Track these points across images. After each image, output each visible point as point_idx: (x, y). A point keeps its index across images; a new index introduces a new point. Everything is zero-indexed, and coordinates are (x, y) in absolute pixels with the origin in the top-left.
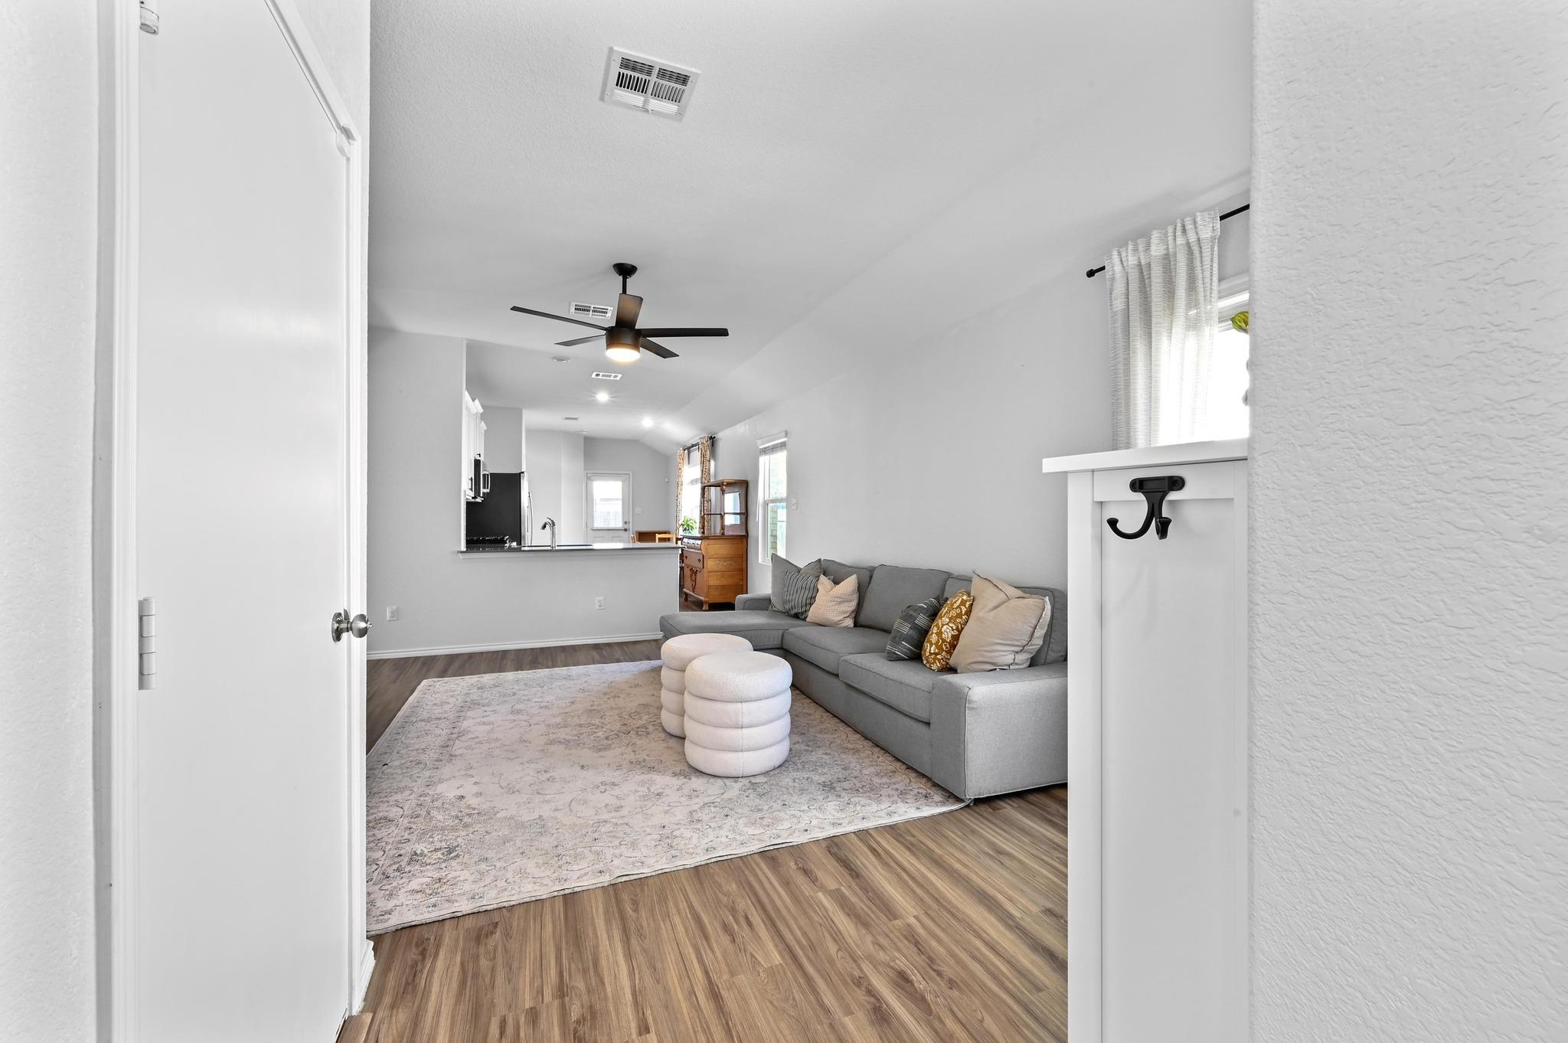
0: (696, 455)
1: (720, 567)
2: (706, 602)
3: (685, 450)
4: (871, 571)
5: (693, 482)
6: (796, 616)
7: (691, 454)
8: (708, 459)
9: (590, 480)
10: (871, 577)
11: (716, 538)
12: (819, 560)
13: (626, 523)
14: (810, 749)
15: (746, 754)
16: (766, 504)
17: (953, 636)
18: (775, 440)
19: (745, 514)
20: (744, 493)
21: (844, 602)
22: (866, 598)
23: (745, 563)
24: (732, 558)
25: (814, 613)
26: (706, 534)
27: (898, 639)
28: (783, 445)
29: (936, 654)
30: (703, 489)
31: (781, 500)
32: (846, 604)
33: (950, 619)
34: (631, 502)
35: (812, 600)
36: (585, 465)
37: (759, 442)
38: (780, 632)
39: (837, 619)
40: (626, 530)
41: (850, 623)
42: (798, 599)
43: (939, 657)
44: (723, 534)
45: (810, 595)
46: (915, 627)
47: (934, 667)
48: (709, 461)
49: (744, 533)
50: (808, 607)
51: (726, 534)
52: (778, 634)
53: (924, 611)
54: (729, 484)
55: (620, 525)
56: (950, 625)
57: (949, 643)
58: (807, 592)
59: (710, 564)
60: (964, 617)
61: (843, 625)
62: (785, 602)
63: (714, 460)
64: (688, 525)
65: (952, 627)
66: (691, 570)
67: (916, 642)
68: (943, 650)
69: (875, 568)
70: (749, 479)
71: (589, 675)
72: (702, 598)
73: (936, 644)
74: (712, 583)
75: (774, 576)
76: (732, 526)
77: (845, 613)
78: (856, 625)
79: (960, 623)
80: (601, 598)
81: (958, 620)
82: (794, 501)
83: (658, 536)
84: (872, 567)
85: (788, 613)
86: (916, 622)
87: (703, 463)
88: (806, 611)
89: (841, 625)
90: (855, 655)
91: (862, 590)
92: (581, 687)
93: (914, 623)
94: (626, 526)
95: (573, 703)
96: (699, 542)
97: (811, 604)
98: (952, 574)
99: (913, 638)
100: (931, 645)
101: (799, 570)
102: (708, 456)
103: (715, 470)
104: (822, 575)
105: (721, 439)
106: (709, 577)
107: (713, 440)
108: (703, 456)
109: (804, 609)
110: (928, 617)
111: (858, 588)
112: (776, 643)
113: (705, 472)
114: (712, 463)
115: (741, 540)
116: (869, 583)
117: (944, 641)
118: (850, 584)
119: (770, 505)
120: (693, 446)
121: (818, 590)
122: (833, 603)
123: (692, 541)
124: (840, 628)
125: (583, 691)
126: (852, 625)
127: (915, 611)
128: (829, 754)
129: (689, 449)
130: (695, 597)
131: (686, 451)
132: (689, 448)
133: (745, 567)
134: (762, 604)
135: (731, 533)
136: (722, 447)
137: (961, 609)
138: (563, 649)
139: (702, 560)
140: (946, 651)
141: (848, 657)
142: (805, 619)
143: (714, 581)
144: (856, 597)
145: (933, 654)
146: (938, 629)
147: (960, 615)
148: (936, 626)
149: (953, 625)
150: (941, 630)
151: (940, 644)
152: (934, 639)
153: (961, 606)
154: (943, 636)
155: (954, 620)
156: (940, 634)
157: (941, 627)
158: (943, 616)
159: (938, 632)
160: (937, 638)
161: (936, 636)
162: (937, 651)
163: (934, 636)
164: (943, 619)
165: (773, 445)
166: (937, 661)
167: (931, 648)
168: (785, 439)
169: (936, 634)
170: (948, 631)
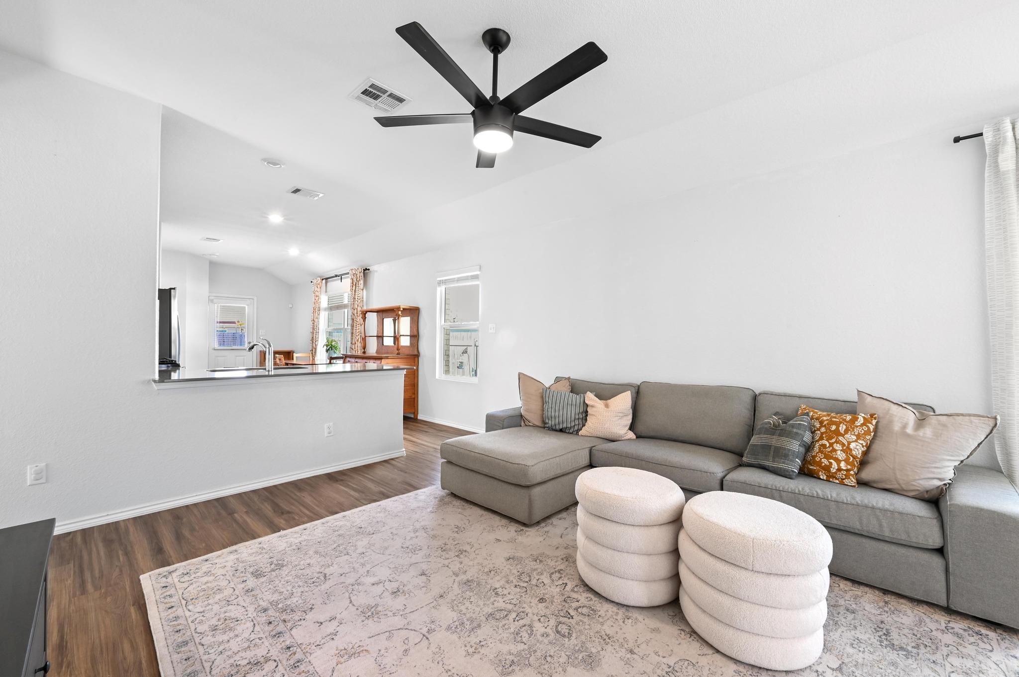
3: (323, 279)
4: (638, 388)
6: (562, 430)
8: (360, 288)
17: (863, 452)
18: (463, 273)
19: (415, 336)
20: (412, 319)
28: (475, 277)
29: (848, 470)
33: (858, 437)
34: (254, 326)
35: (585, 414)
36: (210, 288)
37: (437, 274)
39: (619, 434)
43: (852, 472)
45: (582, 410)
47: (847, 482)
48: (362, 290)
50: (577, 422)
54: (392, 311)
56: (861, 442)
57: (860, 459)
60: (873, 434)
63: (366, 289)
65: (862, 444)
68: (855, 466)
69: (640, 385)
70: (420, 307)
73: (846, 460)
77: (624, 427)
79: (869, 439)
80: (330, 424)
81: (867, 437)
82: (492, 325)
87: (351, 291)
97: (587, 420)
101: (547, 387)
102: (358, 286)
104: (586, 393)
105: (378, 271)
107: (365, 272)
108: (352, 285)
113: (355, 299)
117: (854, 457)
118: (624, 401)
121: (588, 406)
126: (635, 437)
131: (324, 281)
132: (326, 279)
136: (380, 278)
137: (868, 426)
140: (857, 467)
142: (574, 433)
144: (631, 412)
145: (844, 470)
146: (843, 445)
147: (868, 432)
148: (837, 442)
149: (863, 442)
150: (848, 447)
151: (851, 460)
152: (841, 455)
153: (868, 424)
154: (854, 453)
155: (863, 437)
156: (847, 450)
157: (846, 444)
158: (843, 433)
159: (845, 448)
160: (844, 455)
161: (842, 452)
162: (849, 467)
163: (839, 452)
164: (845, 436)
165: (458, 278)
166: (851, 477)
167: (838, 465)
168: (478, 273)
169: (841, 450)
170: (858, 447)
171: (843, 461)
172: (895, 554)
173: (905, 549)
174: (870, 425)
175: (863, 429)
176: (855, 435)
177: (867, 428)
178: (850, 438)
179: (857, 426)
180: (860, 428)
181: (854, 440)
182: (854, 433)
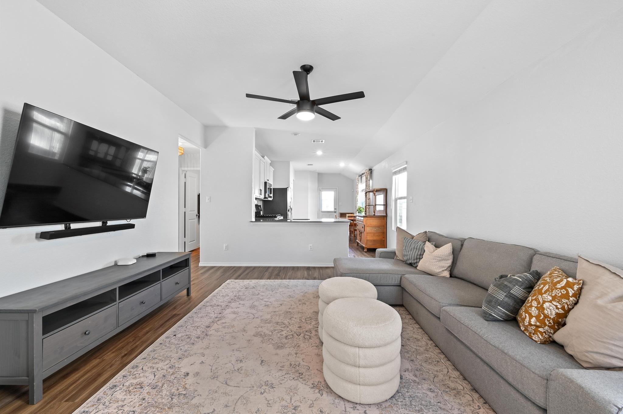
0: (364, 178)
1: (373, 231)
2: (366, 248)
4: (462, 242)
5: (362, 191)
6: (411, 265)
7: (362, 178)
8: (369, 179)
9: (321, 191)
10: (462, 245)
11: (370, 217)
12: (426, 232)
13: (335, 209)
14: (417, 380)
15: (362, 387)
16: (396, 200)
17: (557, 314)
18: (400, 167)
19: (386, 205)
20: (385, 194)
21: (443, 260)
22: (458, 260)
23: (385, 229)
24: (379, 227)
25: (421, 265)
26: (367, 214)
27: (492, 302)
28: (405, 169)
29: (538, 327)
30: (366, 193)
31: (404, 198)
32: (444, 262)
33: (554, 298)
34: (337, 201)
35: (420, 257)
36: (318, 185)
37: (392, 169)
38: (399, 276)
39: (438, 271)
40: (335, 212)
41: (447, 274)
42: (411, 255)
43: (540, 330)
44: (374, 215)
45: (419, 253)
46: (510, 296)
47: (535, 337)
48: (369, 180)
49: (385, 215)
50: (418, 260)
51: (376, 215)
52: (398, 278)
53: (519, 284)
54: (378, 191)
55: (332, 209)
56: (555, 303)
57: (553, 319)
58: (418, 250)
59: (368, 229)
60: (571, 299)
61: (442, 275)
62: (404, 256)
63: (372, 180)
64: (360, 210)
65: (556, 306)
66: (359, 231)
67: (511, 308)
68: (545, 325)
69: (465, 239)
70: (388, 187)
71: (297, 286)
72: (364, 246)
73: (537, 317)
74: (368, 238)
75: (398, 239)
76: (380, 211)
77: (443, 267)
78: (451, 276)
79: (566, 303)
80: (311, 245)
81: (564, 301)
82: (411, 198)
83: (347, 215)
84: (463, 238)
85: (405, 261)
86: (512, 291)
87: (366, 181)
88: (417, 262)
89: (440, 275)
90: (454, 308)
91: (456, 254)
92: (290, 294)
93: (509, 292)
94: (335, 211)
95: (281, 305)
96: (362, 218)
97: (420, 259)
98: (538, 251)
99: (509, 305)
100: (531, 316)
101: (413, 237)
102: (369, 178)
103: (372, 184)
104: (427, 242)
105: (374, 170)
106: (367, 235)
107: (371, 170)
108: (367, 178)
109: (415, 261)
110: (524, 289)
111: (453, 251)
112: (396, 282)
113: (367, 185)
114: (371, 181)
115: (384, 218)
116: (461, 249)
117: (546, 316)
118: (447, 249)
119: (398, 201)
120: (363, 174)
121: (424, 251)
122: (435, 260)
123: (360, 218)
124: (441, 277)
125: (290, 296)
126: (448, 276)
127: (510, 282)
128: (433, 392)
129: (361, 176)
130: (361, 245)
131: (360, 177)
133: (385, 231)
134: (392, 255)
135: (379, 215)
136: (375, 174)
137: (567, 290)
138: (293, 268)
139: (364, 227)
140: (549, 326)
141: (448, 309)
142: (416, 267)
143: (369, 238)
144: (451, 257)
145: (533, 325)
146: (539, 303)
147: (567, 296)
148: (536, 300)
149: (558, 304)
150: (542, 306)
151: (541, 318)
152: (534, 312)
153: (568, 288)
154: (546, 312)
155: (559, 300)
156: (541, 308)
157: (541, 302)
158: (543, 293)
159: (539, 306)
160: (537, 312)
161: (536, 309)
162: (538, 324)
163: (533, 309)
164: (544, 295)
165: (400, 170)
166: (538, 333)
167: (530, 319)
168: (406, 166)
169: (536, 307)
170: (551, 308)
171: (535, 317)
172: (517, 400)
173: (525, 400)
174: (570, 290)
175: (561, 292)
176: (552, 296)
177: (565, 292)
178: (546, 298)
179: (557, 289)
180: (558, 291)
181: (549, 300)
182: (552, 294)
